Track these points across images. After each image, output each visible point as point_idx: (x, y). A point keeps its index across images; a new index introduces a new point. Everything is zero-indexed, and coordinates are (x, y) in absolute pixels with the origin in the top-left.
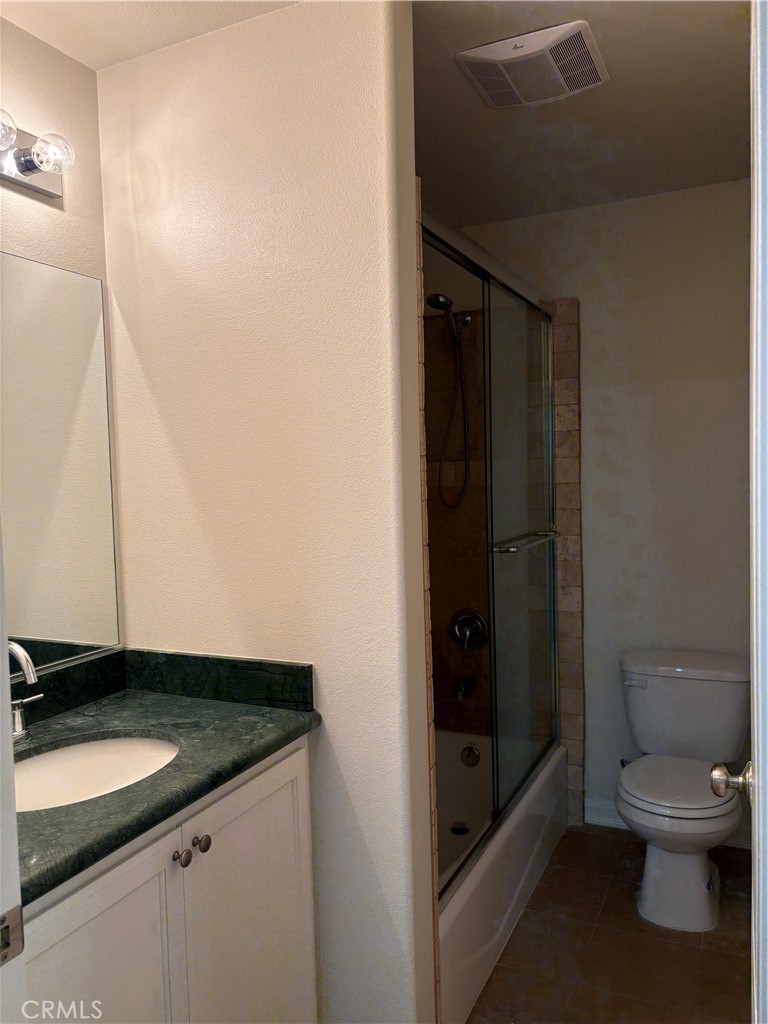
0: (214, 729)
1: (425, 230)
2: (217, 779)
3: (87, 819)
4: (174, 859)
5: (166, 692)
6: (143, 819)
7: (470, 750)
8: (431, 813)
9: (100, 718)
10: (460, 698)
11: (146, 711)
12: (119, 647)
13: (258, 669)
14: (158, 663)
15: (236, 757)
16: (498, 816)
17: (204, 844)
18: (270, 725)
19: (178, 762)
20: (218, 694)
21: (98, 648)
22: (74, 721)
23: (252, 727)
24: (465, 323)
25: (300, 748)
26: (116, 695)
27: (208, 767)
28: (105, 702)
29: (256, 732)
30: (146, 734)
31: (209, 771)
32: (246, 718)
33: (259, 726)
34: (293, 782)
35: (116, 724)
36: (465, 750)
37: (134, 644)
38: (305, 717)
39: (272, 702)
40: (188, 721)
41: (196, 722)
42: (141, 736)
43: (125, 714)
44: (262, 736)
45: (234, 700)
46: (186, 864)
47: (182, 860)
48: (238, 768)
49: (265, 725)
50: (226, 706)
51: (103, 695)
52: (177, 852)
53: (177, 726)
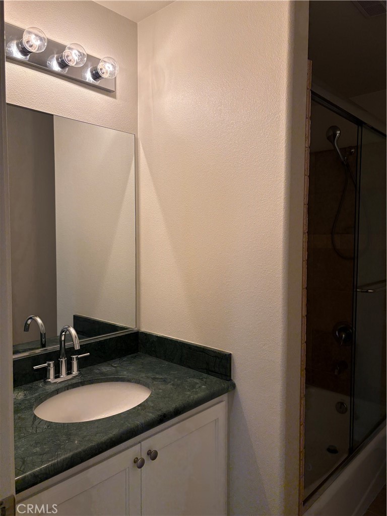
0: (173, 385)
1: (313, 93)
2: (164, 418)
3: (85, 434)
4: (135, 462)
5: (156, 357)
6: (114, 439)
7: (342, 404)
8: (300, 452)
9: (118, 368)
10: (336, 373)
11: (143, 368)
12: (136, 329)
13: (202, 352)
14: (154, 341)
15: (178, 406)
16: (353, 451)
17: (153, 455)
18: (203, 387)
19: (146, 404)
20: (182, 362)
21: (126, 329)
22: (105, 369)
23: (193, 386)
24: (351, 153)
25: (222, 401)
26: (132, 355)
27: (160, 410)
28: (125, 359)
29: (194, 390)
30: (138, 382)
31: (159, 413)
32: (192, 379)
33: (197, 386)
34: (216, 421)
35: (125, 374)
36: (338, 403)
37: (144, 329)
38: (224, 384)
39: (209, 371)
40: (161, 377)
41: (165, 378)
42: (136, 382)
43: (132, 368)
44: (196, 393)
45: (189, 367)
46: (140, 466)
47: (139, 464)
48: (177, 412)
49: (200, 385)
50: (184, 369)
51: (125, 355)
52: (137, 458)
53: (154, 379)
